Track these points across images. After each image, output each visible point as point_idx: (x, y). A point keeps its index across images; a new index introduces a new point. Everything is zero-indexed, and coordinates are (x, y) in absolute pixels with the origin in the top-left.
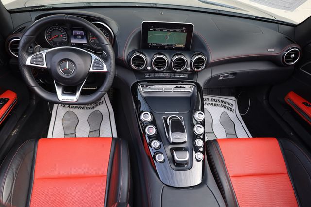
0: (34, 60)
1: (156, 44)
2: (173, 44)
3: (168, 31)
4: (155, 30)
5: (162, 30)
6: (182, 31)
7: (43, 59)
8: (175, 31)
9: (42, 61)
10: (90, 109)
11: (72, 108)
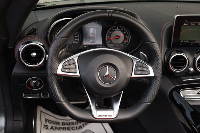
0: (66, 67)
1: (189, 41)
4: (189, 24)
5: (197, 24)
7: (76, 66)
9: (75, 68)
10: (77, 129)
11: (55, 129)
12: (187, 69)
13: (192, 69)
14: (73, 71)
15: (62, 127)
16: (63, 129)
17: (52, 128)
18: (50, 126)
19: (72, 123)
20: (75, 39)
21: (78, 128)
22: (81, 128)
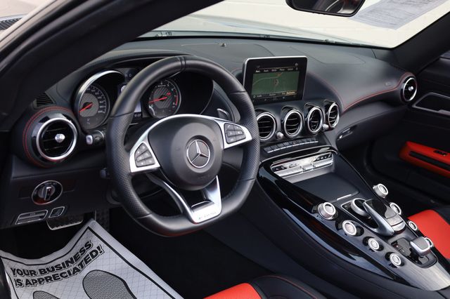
0: (140, 158)
1: (263, 95)
2: (283, 93)
3: (278, 71)
4: (262, 72)
5: (270, 71)
6: (294, 70)
7: (150, 153)
8: (286, 70)
10: (70, 274)
11: (34, 283)
12: (275, 136)
13: (281, 135)
14: (150, 162)
15: (43, 277)
16: (47, 281)
17: (28, 282)
18: (23, 279)
19: (56, 266)
20: (101, 107)
21: (72, 273)
22: (79, 271)
